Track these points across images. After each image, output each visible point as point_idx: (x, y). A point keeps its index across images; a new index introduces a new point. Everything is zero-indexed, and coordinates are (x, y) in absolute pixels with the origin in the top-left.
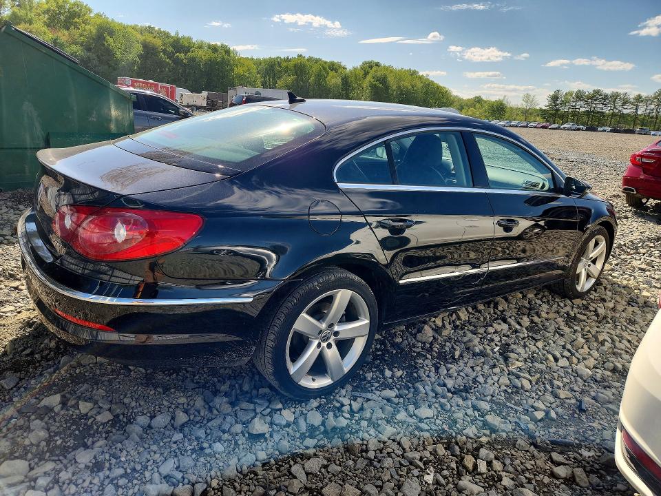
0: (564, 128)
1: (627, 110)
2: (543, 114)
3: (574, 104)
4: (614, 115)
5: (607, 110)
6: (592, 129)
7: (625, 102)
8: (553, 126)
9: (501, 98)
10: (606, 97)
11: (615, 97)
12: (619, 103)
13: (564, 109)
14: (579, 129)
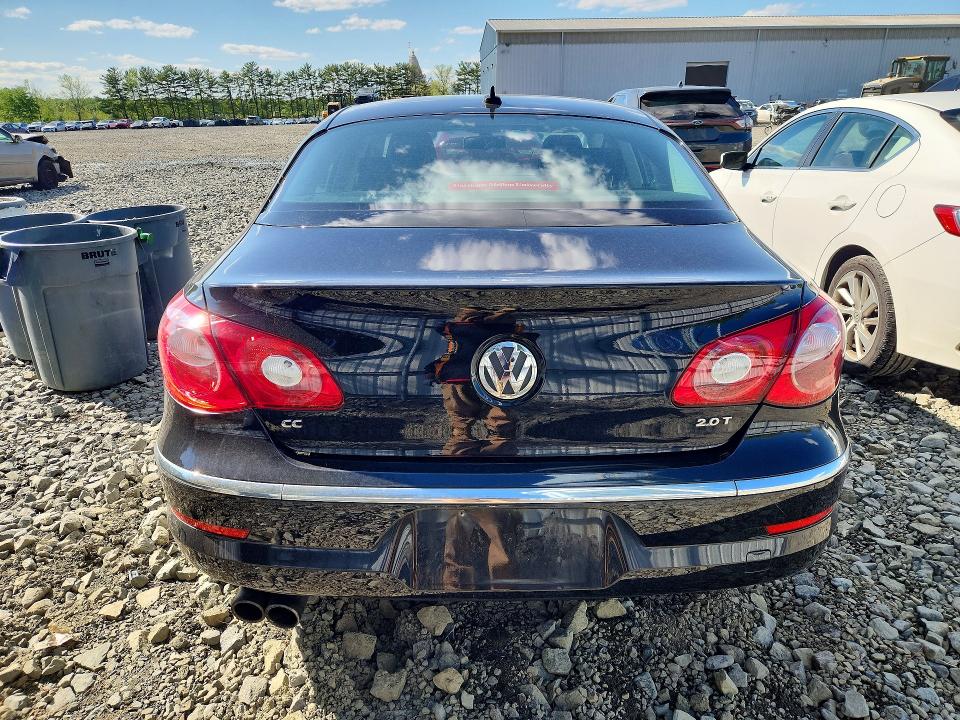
0: (154, 126)
1: (219, 94)
2: (105, 106)
3: (144, 89)
4: (203, 101)
5: (191, 95)
6: (191, 123)
7: (211, 84)
8: (135, 124)
9: (21, 84)
10: (183, 77)
11: (196, 76)
12: (204, 85)
13: (133, 97)
14: (174, 126)
